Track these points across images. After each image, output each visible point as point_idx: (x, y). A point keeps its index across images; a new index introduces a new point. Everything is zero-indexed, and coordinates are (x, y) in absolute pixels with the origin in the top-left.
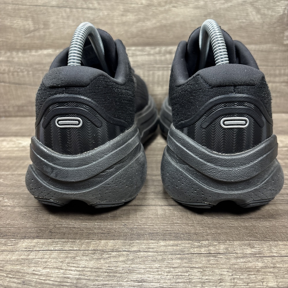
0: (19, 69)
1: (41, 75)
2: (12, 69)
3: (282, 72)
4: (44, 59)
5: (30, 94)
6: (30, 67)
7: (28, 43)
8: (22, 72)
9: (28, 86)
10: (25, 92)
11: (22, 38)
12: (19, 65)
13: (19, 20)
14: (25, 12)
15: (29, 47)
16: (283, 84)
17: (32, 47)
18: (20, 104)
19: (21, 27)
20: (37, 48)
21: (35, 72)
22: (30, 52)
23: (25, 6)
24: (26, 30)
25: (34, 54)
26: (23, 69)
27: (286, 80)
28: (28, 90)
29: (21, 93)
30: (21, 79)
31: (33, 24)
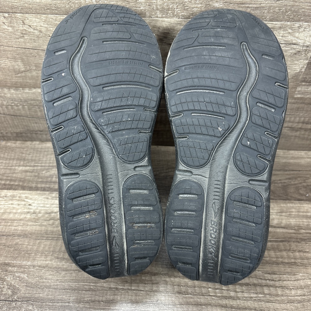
0: (12, 103)
1: (37, 109)
2: (5, 103)
4: (39, 96)
5: (27, 123)
6: (25, 102)
7: (20, 82)
8: (17, 106)
9: (24, 117)
10: (22, 122)
11: (12, 77)
12: (12, 100)
13: (7, 61)
14: (11, 53)
15: (21, 85)
16: (286, 129)
17: (25, 85)
18: (18, 132)
19: (9, 66)
20: (31, 86)
21: (31, 107)
22: (23, 90)
23: (11, 48)
24: (16, 70)
25: (28, 91)
26: (17, 104)
27: (290, 126)
28: (25, 121)
29: (17, 123)
30: (16, 111)
31: (23, 65)
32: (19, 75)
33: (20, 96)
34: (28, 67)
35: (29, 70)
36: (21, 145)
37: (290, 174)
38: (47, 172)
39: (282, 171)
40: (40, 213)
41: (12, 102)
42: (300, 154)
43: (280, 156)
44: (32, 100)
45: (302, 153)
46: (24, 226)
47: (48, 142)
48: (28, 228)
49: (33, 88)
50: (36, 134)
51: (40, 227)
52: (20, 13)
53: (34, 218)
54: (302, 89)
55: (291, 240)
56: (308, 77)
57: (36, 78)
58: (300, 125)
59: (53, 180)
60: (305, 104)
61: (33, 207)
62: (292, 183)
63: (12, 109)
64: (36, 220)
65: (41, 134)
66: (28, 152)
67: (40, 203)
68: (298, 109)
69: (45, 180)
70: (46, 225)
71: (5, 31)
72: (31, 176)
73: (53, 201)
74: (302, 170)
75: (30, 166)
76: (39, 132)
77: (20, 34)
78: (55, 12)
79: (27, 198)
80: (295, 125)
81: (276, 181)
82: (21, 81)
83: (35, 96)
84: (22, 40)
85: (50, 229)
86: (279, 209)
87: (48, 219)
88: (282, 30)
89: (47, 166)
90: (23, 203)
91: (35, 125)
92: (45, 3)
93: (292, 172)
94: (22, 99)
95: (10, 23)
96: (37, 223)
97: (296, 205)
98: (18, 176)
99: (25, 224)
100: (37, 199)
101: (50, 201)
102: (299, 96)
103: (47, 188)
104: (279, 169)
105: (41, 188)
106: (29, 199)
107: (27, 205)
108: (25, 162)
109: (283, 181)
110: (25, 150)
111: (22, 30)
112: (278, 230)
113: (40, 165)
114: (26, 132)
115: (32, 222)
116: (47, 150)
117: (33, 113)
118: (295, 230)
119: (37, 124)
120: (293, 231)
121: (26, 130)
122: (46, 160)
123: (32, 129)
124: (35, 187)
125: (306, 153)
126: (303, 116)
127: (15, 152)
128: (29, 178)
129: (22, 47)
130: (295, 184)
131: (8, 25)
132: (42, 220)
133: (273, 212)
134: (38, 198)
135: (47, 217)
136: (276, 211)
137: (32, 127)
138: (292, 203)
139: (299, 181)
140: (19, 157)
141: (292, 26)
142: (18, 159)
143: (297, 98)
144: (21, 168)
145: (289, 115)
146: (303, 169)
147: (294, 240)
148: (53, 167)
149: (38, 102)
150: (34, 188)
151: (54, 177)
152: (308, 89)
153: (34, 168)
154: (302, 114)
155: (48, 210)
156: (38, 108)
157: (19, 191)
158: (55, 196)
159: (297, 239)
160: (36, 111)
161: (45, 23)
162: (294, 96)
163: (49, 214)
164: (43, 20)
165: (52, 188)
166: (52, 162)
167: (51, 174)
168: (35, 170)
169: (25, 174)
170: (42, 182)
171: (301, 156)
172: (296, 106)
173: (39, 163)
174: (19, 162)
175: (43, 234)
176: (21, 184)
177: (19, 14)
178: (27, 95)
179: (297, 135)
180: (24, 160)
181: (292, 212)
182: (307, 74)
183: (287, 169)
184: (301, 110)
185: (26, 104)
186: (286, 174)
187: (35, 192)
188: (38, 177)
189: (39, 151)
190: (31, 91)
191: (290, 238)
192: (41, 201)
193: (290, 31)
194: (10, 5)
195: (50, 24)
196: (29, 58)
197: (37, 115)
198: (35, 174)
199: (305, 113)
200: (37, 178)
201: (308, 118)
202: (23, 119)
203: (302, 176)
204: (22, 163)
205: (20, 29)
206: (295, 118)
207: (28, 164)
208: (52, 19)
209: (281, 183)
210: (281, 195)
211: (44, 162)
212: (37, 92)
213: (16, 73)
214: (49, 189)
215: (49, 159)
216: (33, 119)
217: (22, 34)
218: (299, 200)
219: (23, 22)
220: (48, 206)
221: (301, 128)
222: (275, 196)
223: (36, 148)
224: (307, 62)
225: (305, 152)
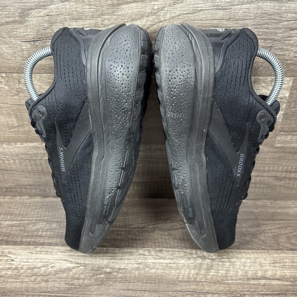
0: (4, 158)
3: (271, 168)
4: (30, 151)
5: (17, 178)
6: (16, 156)
7: (13, 137)
8: (8, 161)
9: (15, 172)
10: (12, 176)
11: (5, 132)
12: (4, 155)
13: (1, 117)
14: (6, 109)
15: (13, 140)
16: (271, 178)
17: (17, 140)
18: (7, 186)
19: (3, 122)
20: (23, 141)
21: (22, 161)
22: (15, 144)
23: (7, 105)
24: (9, 125)
25: (19, 145)
26: (9, 158)
27: (274, 175)
28: (16, 175)
29: (7, 177)
30: (7, 166)
31: (17, 121)
32: (12, 130)
33: (12, 150)
34: (21, 122)
35: (21, 125)
36: (10, 199)
37: (279, 224)
38: (33, 226)
39: (271, 220)
40: (22, 268)
41: (4, 156)
42: (287, 203)
43: (268, 207)
44: (23, 154)
45: (290, 203)
46: (3, 283)
47: (36, 197)
48: (8, 286)
49: (25, 142)
50: (25, 188)
51: (21, 284)
52: (17, 73)
53: (15, 274)
54: (282, 139)
55: (287, 293)
56: (285, 127)
57: (28, 133)
58: (284, 174)
59: (39, 234)
60: (286, 153)
61: (16, 263)
62: (283, 232)
63: (3, 163)
64: (17, 277)
65: (30, 189)
66: (16, 207)
67: (23, 258)
68: (280, 158)
69: (30, 234)
70: (27, 282)
71: (2, 90)
72: (17, 231)
73: (37, 255)
74: (291, 220)
75: (17, 220)
76: (29, 187)
77: (15, 92)
78: (48, 72)
79: (10, 253)
80: (279, 174)
81: (266, 231)
82: (14, 135)
83: (26, 150)
84: (17, 97)
85: (31, 285)
86: (272, 259)
87: (30, 275)
88: (256, 84)
89: (33, 220)
90: (6, 258)
91: (25, 179)
92: (40, 64)
93: (281, 222)
94: (14, 153)
95: (7, 82)
96: (18, 279)
97: (290, 255)
98: (3, 230)
99: (5, 281)
100: (20, 254)
101: (34, 255)
102: (279, 145)
103: (32, 242)
104: (268, 219)
105: (26, 242)
106: (12, 254)
107: (9, 260)
108: (13, 216)
109: (272, 231)
110: (13, 204)
111: (18, 88)
112: (273, 282)
113: (27, 219)
114: (16, 187)
115: (13, 278)
116: (35, 204)
117: (24, 168)
118: (291, 281)
119: (27, 179)
120: (289, 283)
121: (16, 185)
122: (33, 215)
123: (22, 184)
124: (20, 242)
125: (293, 203)
126: (285, 165)
127: (3, 207)
128: (15, 232)
129: (16, 104)
130: (286, 234)
131: (5, 84)
132: (24, 276)
133: (266, 263)
134: (22, 253)
135: (30, 273)
136: (269, 262)
137: (22, 181)
138: (285, 253)
139: (290, 230)
140: (7, 211)
141: (265, 80)
142: (5, 214)
143: (277, 147)
144: (7, 223)
145: (271, 164)
146: (293, 219)
147: (290, 293)
148: (39, 221)
149: (28, 156)
150: (18, 242)
151: (41, 231)
152: (287, 139)
153: (20, 222)
154: (284, 163)
155: (31, 265)
156: (29, 162)
157: (2, 246)
158: (40, 250)
159: (294, 291)
160: (26, 166)
161: (39, 82)
162: (275, 145)
163: (32, 269)
164: (38, 79)
165: (37, 242)
166: (39, 216)
167: (37, 228)
168: (22, 224)
169: (11, 228)
170: (28, 236)
171: (289, 206)
172: (277, 155)
173: (26, 218)
174: (6, 216)
175: (23, 292)
176: (5, 238)
177: (15, 74)
178: (19, 150)
179: (282, 185)
180: (12, 214)
181: (286, 262)
182: (284, 124)
183: (275, 218)
184: (283, 159)
185: (17, 158)
186: (275, 224)
187: (19, 246)
188: (24, 231)
189: (28, 205)
190: (23, 145)
191: (287, 290)
192: (24, 256)
193: (264, 85)
194: (8, 66)
195: (44, 83)
196: (22, 114)
197: (27, 169)
198: (21, 228)
199: (287, 162)
200: (22, 232)
201: (290, 167)
202: (14, 174)
203: (292, 225)
204: (9, 217)
205: (16, 87)
206: (278, 167)
207: (15, 219)
208: (46, 78)
209: (272, 232)
210: (272, 245)
211: (32, 216)
212: (29, 146)
213: (9, 128)
214: (34, 243)
215: (37, 213)
216: (23, 173)
217: (17, 91)
218: (292, 250)
219: (19, 81)
220: (31, 261)
221: (285, 177)
222: (266, 247)
223: (25, 202)
224: (282, 113)
225: (292, 201)
